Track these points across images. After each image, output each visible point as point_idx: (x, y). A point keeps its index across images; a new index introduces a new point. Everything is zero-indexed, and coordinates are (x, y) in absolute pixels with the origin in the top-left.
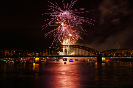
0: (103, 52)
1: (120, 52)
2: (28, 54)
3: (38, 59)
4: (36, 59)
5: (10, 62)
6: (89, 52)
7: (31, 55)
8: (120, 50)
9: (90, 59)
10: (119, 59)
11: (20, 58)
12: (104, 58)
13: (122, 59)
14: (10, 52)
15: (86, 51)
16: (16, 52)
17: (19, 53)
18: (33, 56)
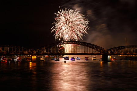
0: (109, 50)
1: (128, 49)
2: (24, 52)
3: (35, 57)
4: (33, 57)
5: (3, 61)
6: (93, 50)
7: (27, 53)
8: (128, 47)
9: (94, 57)
10: (128, 58)
11: (15, 56)
12: (111, 57)
13: (131, 57)
14: (3, 49)
15: (90, 48)
16: (10, 49)
17: (13, 50)
18: (30, 54)
